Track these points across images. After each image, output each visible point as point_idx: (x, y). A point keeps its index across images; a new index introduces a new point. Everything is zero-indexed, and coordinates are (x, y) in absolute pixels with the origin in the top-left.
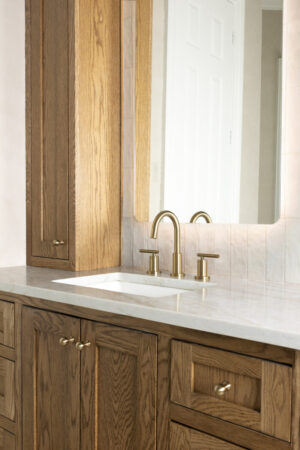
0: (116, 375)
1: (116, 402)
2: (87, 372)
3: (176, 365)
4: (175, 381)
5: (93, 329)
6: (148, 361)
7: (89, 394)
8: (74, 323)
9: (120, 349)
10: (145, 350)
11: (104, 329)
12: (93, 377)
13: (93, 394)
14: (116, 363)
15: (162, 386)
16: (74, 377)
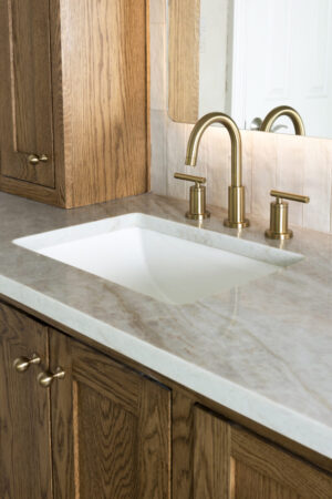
0: (107, 437)
1: (107, 483)
2: (61, 419)
3: (203, 454)
4: (201, 482)
5: (68, 350)
6: (156, 432)
7: (65, 459)
8: (39, 332)
9: (110, 396)
10: (151, 411)
11: (85, 355)
12: (70, 431)
13: (70, 461)
14: (106, 416)
15: (179, 483)
16: (42, 423)
